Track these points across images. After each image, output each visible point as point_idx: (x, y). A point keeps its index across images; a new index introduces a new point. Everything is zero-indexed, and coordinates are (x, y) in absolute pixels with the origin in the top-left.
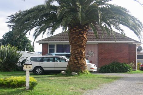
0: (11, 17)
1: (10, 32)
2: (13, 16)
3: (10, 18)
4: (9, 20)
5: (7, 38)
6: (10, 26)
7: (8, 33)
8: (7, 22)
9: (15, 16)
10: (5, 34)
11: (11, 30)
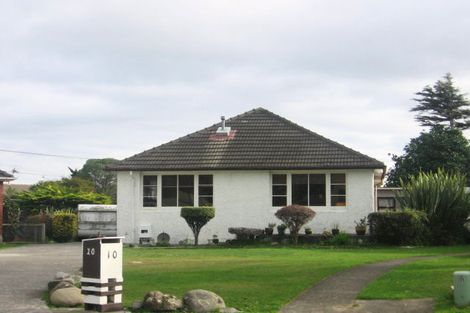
0: (424, 94)
1: (424, 136)
2: (429, 90)
3: (421, 97)
4: (418, 103)
5: (416, 152)
6: (422, 119)
7: (418, 139)
8: (415, 110)
9: (434, 90)
10: (409, 142)
11: (428, 130)
